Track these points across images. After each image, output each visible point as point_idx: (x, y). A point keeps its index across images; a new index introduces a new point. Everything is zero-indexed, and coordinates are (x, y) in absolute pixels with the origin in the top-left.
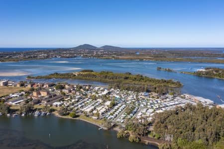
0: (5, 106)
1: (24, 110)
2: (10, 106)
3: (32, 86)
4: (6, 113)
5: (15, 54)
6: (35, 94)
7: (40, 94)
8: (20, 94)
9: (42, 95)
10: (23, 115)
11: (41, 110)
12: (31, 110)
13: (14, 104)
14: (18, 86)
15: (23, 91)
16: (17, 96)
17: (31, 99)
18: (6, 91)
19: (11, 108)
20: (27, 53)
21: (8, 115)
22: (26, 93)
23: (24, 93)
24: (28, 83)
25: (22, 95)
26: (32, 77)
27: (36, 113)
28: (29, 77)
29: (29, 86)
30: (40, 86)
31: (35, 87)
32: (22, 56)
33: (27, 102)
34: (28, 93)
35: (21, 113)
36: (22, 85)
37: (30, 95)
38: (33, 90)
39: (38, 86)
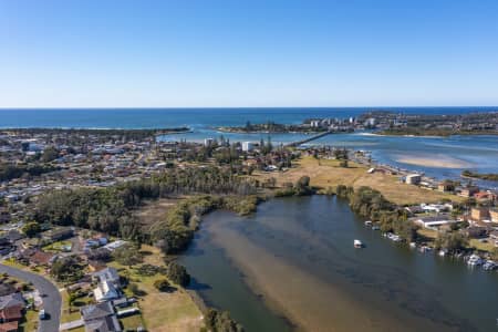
0: (409, 224)
1: (446, 244)
2: (419, 227)
3: (471, 194)
4: (409, 239)
5: (443, 121)
6: (476, 214)
7: (489, 217)
8: (443, 207)
9: (493, 220)
10: (442, 253)
11: (486, 255)
12: (460, 248)
13: (426, 224)
14: (441, 189)
15: (449, 201)
16: (434, 211)
17: (466, 224)
18: (415, 196)
19: (420, 232)
20: (472, 120)
21: (413, 244)
22: (454, 207)
23: (451, 206)
24: (464, 185)
25: (446, 210)
26: (474, 173)
27: (473, 259)
28: (467, 173)
29: (465, 194)
30: (490, 198)
31: (479, 198)
32: (459, 124)
33: (455, 228)
34: (460, 208)
35: (439, 249)
36: (450, 189)
37: (466, 213)
38: (472, 204)
39: (486, 196)
